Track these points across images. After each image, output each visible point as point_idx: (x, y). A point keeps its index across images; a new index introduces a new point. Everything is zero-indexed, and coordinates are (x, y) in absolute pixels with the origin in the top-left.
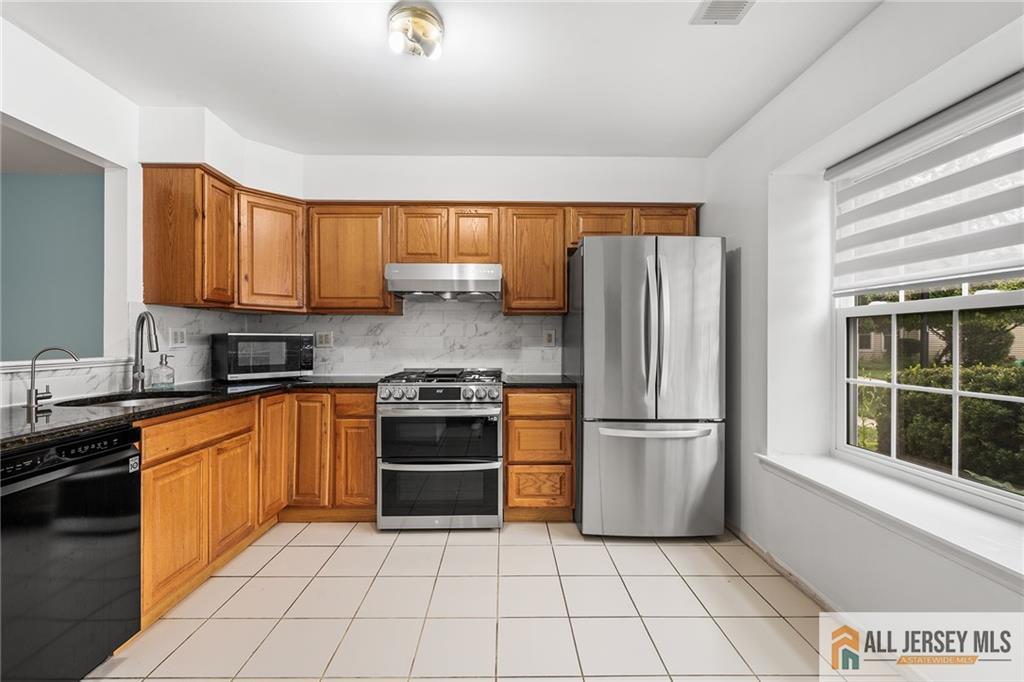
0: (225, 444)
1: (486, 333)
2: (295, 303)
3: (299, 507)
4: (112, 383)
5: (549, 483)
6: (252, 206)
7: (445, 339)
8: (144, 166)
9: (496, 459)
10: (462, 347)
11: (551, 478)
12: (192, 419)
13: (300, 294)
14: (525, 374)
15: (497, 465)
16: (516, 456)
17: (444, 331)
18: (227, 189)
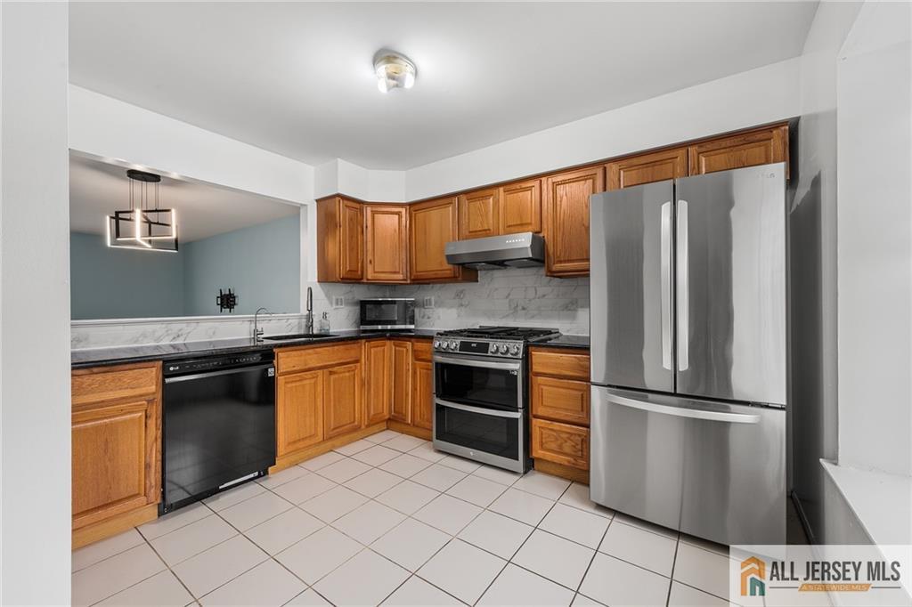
0: (335, 369)
1: (544, 296)
2: (400, 276)
3: (395, 422)
4: (300, 328)
5: (569, 443)
6: (374, 213)
7: (510, 301)
8: (317, 201)
9: (516, 410)
10: (524, 309)
11: (572, 438)
12: (310, 351)
13: (405, 271)
14: (580, 335)
15: (518, 415)
16: (539, 409)
17: (509, 295)
18: (357, 206)
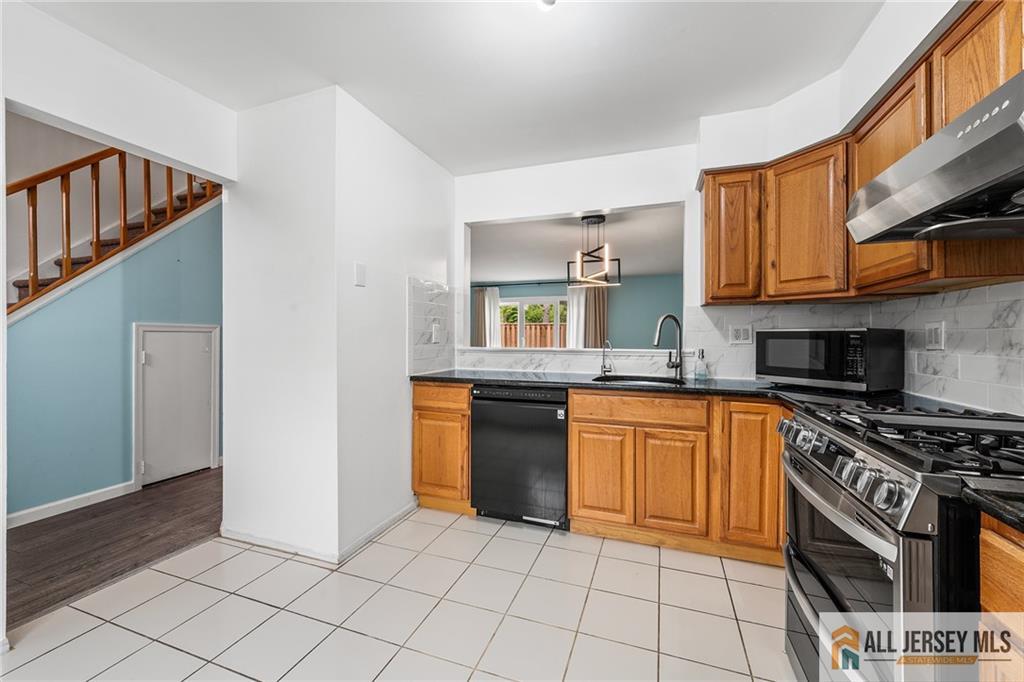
0: (655, 432)
6: (779, 177)
8: (699, 190)
13: (840, 271)
18: (748, 176)
